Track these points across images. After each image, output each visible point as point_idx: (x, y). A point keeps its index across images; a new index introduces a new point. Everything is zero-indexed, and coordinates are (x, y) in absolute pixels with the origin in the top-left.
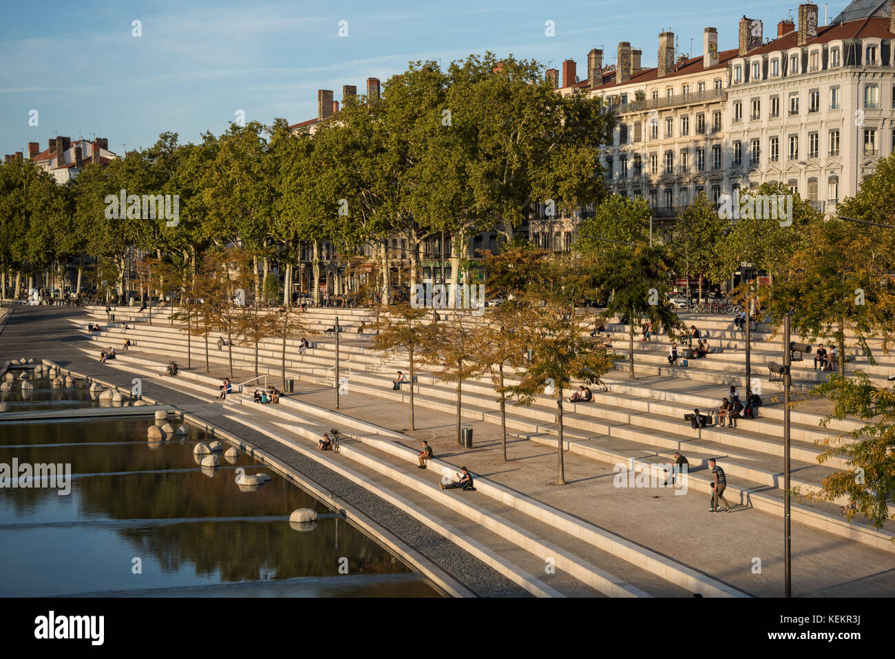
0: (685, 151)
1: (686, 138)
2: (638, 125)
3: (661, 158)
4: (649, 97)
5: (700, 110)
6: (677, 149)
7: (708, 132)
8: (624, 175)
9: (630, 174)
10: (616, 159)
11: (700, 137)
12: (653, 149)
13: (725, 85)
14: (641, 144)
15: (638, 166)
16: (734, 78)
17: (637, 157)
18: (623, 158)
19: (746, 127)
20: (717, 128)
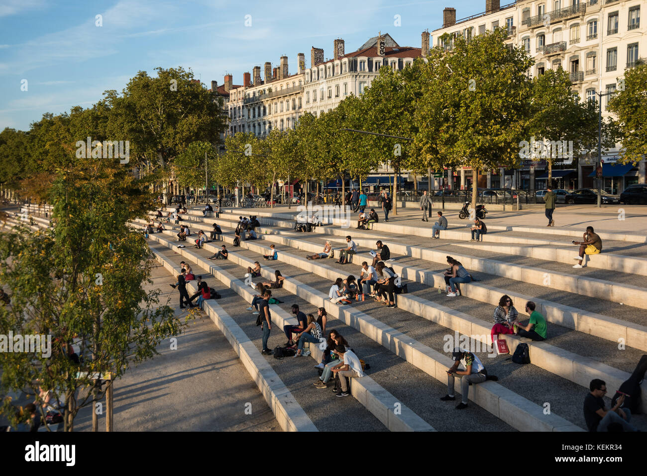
0: (288, 119)
1: (288, 112)
2: (270, 105)
3: (279, 123)
4: (274, 91)
5: (293, 97)
6: (285, 118)
7: (297, 109)
8: (265, 133)
9: (267, 132)
10: (262, 124)
11: (293, 111)
12: (276, 118)
13: (303, 83)
14: (271, 116)
15: (270, 127)
16: (306, 79)
17: (270, 123)
18: (265, 123)
19: (311, 105)
20: (300, 107)
